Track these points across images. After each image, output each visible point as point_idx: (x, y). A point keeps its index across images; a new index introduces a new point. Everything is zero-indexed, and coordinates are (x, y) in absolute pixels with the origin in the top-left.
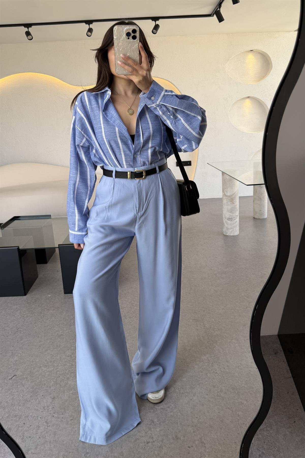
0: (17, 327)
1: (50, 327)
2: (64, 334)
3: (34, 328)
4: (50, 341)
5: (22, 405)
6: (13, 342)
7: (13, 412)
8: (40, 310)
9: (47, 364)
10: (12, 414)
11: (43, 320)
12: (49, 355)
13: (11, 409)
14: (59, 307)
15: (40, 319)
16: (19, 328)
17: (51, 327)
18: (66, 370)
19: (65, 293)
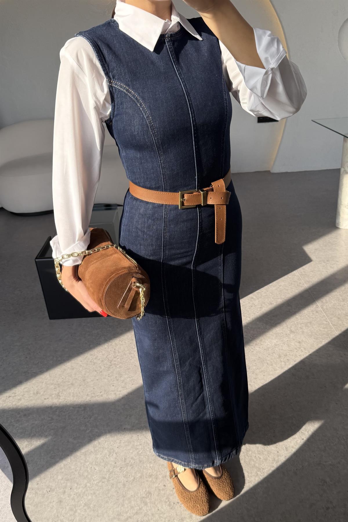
0: (108, 359)
3: (130, 360)
5: (153, 462)
6: (111, 380)
7: (145, 471)
10: (144, 473)
13: (141, 467)
16: (111, 361)
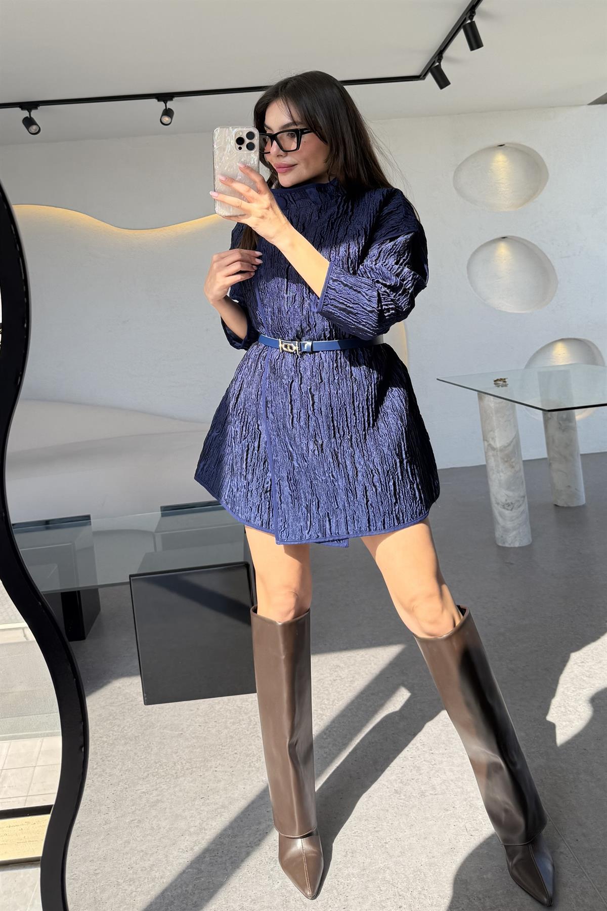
1: (125, 784)
2: (165, 799)
4: (131, 819)
9: (135, 876)
11: (104, 771)
12: (136, 852)
14: (139, 736)
15: (96, 768)
17: (128, 785)
18: (188, 886)
19: (147, 702)
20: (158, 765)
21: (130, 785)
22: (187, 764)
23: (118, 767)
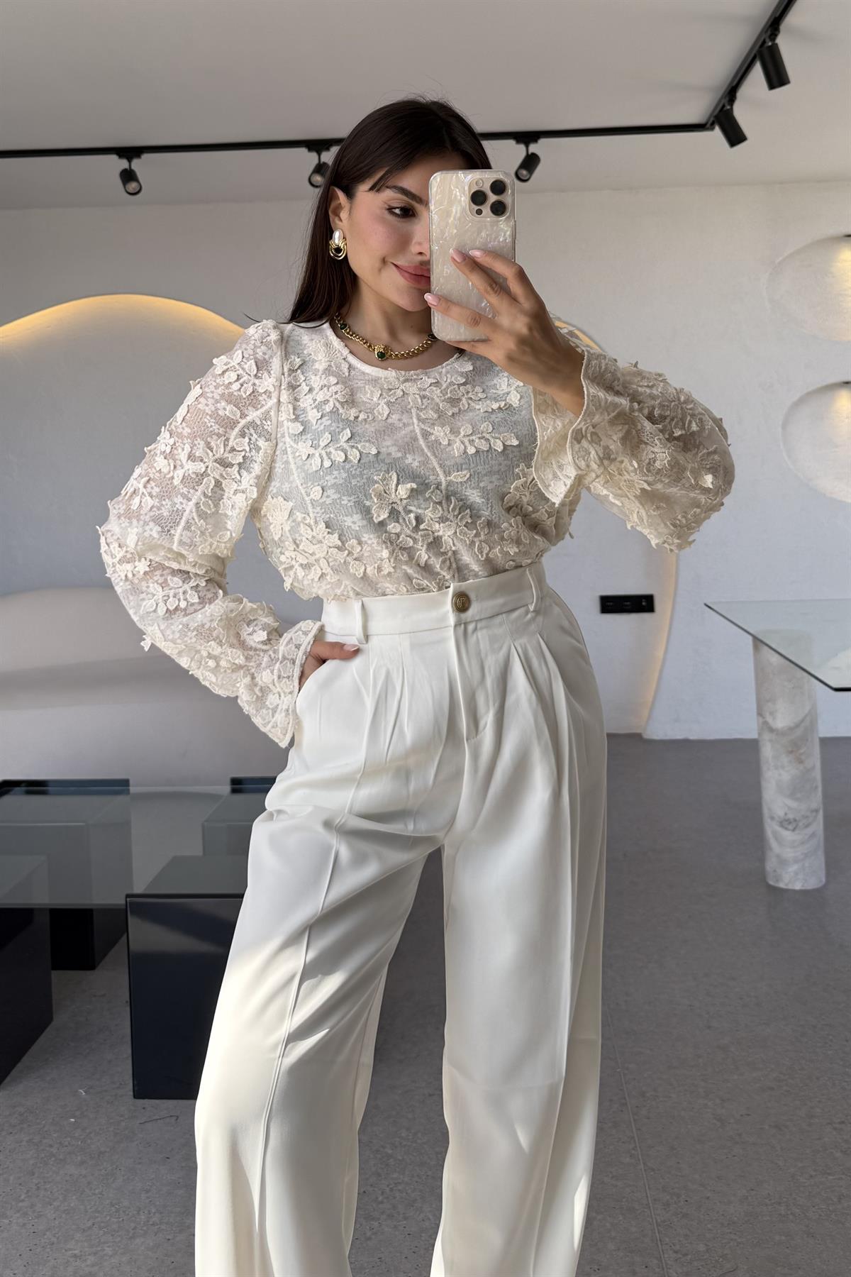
1: (55, 1236)
8: (31, 1162)
11: (32, 1206)
14: (106, 1152)
15: (23, 1201)
17: (58, 1238)
19: (138, 1095)
20: (113, 1208)
21: (60, 1238)
22: (157, 1215)
23: (56, 1204)
